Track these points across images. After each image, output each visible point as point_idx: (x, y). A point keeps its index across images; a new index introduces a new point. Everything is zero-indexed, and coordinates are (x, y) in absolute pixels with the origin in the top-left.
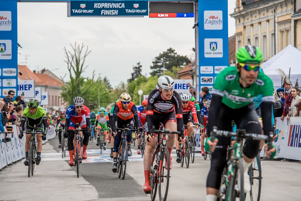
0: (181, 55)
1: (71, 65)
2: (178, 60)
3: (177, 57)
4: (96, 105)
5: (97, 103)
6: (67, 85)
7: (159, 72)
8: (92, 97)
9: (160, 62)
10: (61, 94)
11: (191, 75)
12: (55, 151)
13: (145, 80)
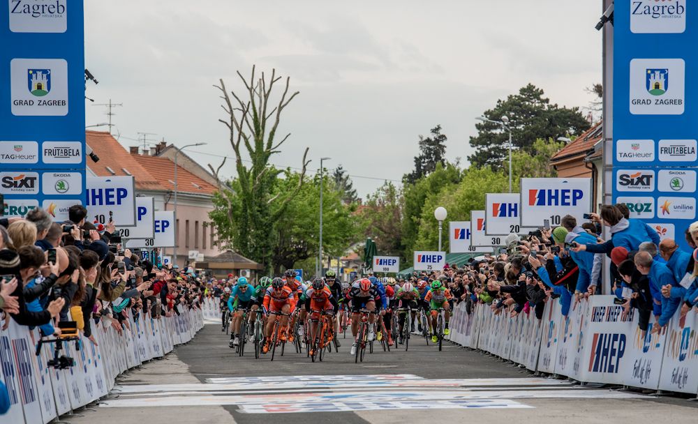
0: (560, 107)
1: (241, 133)
2: (551, 120)
3: (549, 111)
4: (311, 247)
5: (314, 242)
6: (229, 190)
7: (496, 156)
8: (301, 226)
9: (498, 126)
10: (211, 217)
11: (590, 165)
12: (195, 378)
13: (455, 178)
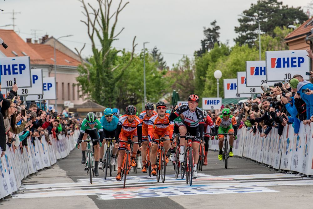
0: (289, 7)
1: (94, 29)
2: (284, 15)
3: (283, 10)
4: (139, 97)
5: (141, 94)
6: (88, 63)
7: (251, 38)
8: (132, 85)
9: (252, 20)
10: (78, 81)
11: (309, 42)
12: (71, 179)
13: (226, 53)
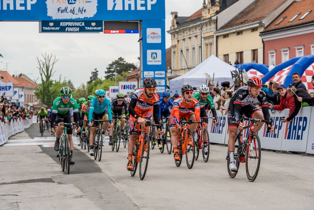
0: (129, 63)
1: (43, 71)
2: (126, 66)
3: (126, 64)
6: (39, 86)
7: (112, 76)
9: (112, 68)
10: (35, 94)
11: (137, 78)
13: (101, 82)
